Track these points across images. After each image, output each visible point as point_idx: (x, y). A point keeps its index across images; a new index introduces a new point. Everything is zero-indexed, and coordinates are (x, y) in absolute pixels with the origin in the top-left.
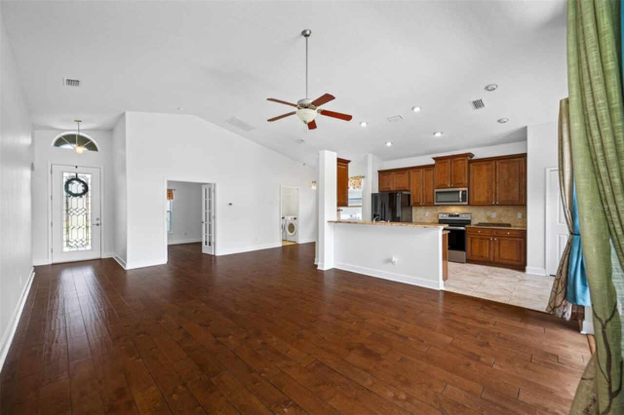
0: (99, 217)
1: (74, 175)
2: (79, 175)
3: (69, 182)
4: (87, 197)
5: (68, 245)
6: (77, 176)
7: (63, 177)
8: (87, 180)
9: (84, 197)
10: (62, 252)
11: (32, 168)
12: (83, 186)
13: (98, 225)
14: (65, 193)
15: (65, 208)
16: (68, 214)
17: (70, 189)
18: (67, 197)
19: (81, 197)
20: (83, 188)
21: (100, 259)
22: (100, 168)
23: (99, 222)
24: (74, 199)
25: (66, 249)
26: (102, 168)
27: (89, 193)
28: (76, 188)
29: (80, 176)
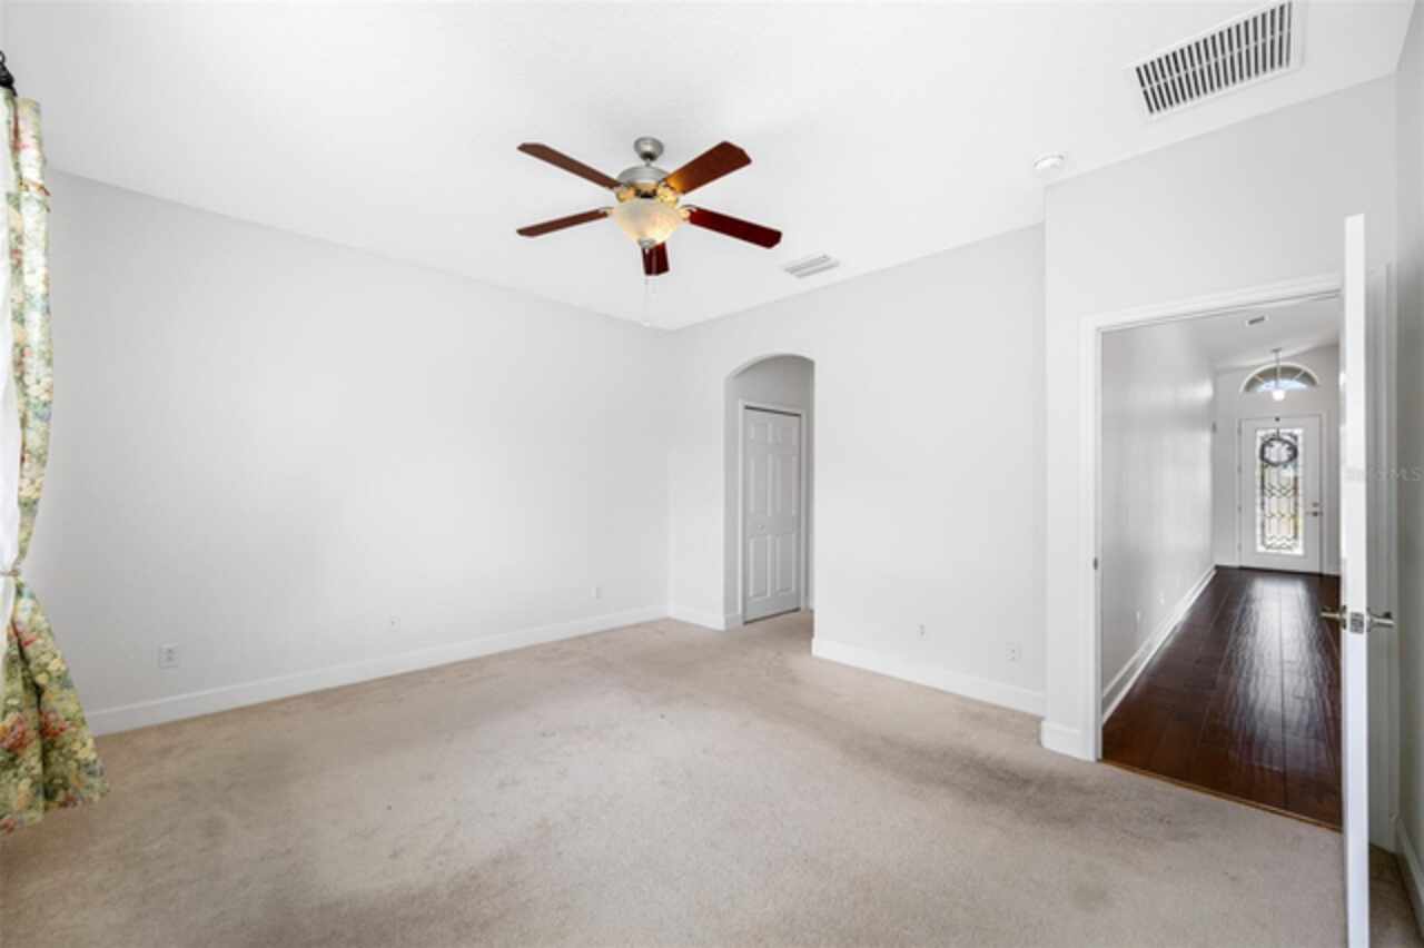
0: (1318, 501)
1: (1274, 431)
2: (1281, 431)
3: (1266, 443)
4: (1295, 467)
5: (1263, 543)
6: (1278, 432)
7: (1255, 438)
8: (1295, 438)
9: (1290, 467)
10: (1255, 552)
11: (1214, 428)
12: (1289, 449)
13: (1315, 514)
14: (1259, 462)
15: (1258, 483)
16: (1263, 494)
17: (1267, 456)
18: (1263, 467)
19: (1285, 467)
20: (1290, 453)
21: (1321, 575)
22: (1320, 416)
23: (1317, 509)
24: (1274, 470)
25: (1261, 549)
26: (1324, 416)
27: (1300, 459)
28: (1278, 452)
29: (1284, 434)
